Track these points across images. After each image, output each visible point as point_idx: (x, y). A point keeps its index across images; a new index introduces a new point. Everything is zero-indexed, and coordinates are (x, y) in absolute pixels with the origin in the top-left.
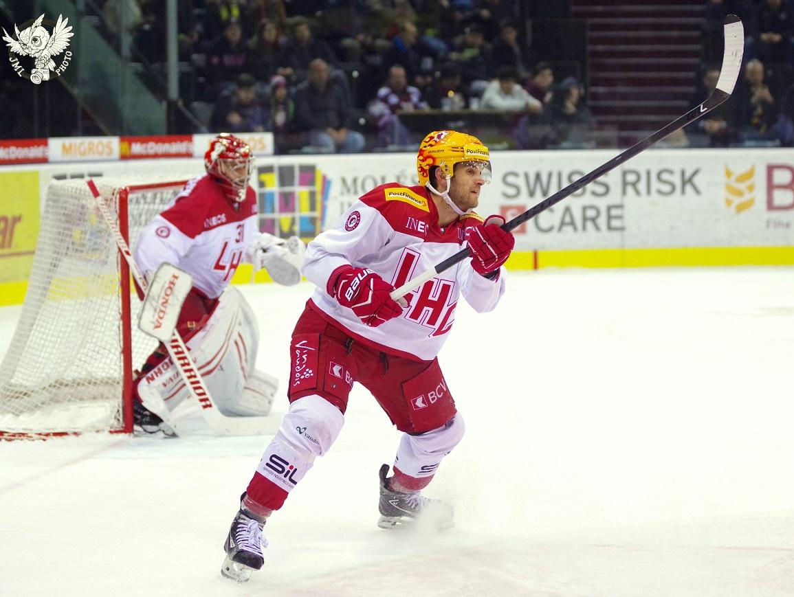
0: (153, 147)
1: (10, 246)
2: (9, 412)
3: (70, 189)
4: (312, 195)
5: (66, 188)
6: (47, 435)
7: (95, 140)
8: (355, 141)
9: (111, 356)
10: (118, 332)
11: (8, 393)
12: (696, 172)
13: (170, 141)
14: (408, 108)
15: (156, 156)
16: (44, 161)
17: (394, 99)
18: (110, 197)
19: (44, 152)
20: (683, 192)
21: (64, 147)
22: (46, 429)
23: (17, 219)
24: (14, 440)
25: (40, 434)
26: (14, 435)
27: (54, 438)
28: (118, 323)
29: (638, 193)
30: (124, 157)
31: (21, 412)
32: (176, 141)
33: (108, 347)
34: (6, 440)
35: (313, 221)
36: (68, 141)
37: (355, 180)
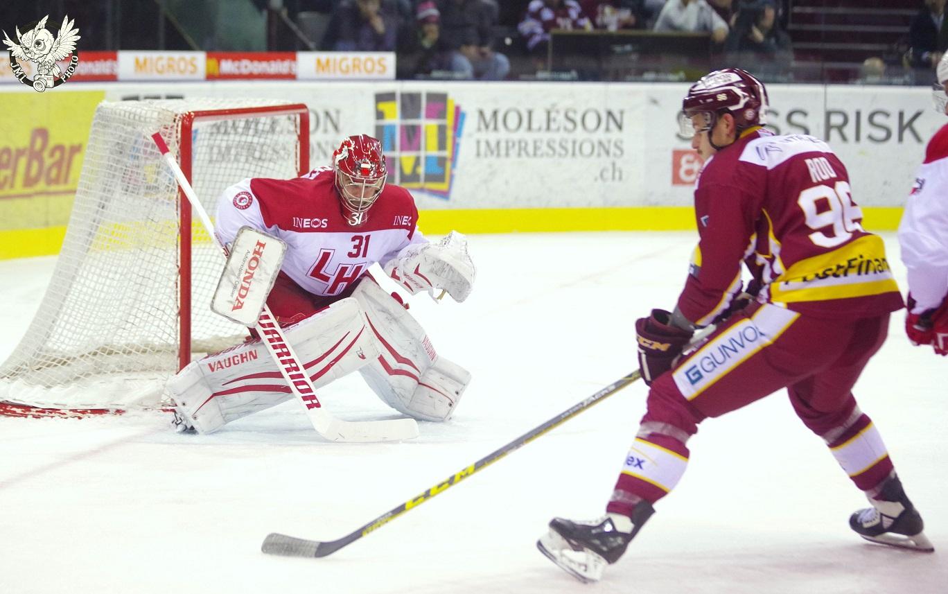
0: (247, 66)
1: (66, 181)
2: (39, 383)
3: (122, 113)
4: (442, 130)
5: (118, 111)
6: (84, 412)
7: (176, 55)
8: (498, 64)
9: (165, 318)
10: (175, 289)
11: (39, 359)
12: (918, 115)
13: (268, 59)
14: (565, 25)
15: (250, 77)
16: (112, 78)
17: (548, 15)
18: (171, 124)
19: (112, 68)
20: (901, 139)
21: (137, 61)
22: (82, 405)
23: (76, 149)
24: (43, 417)
25: (75, 411)
26: (43, 411)
27: (92, 415)
28: (175, 278)
29: (844, 138)
30: (211, 77)
31: (54, 383)
32: (275, 60)
33: (162, 307)
34: (34, 416)
35: (442, 161)
36: (142, 55)
37: (495, 113)
